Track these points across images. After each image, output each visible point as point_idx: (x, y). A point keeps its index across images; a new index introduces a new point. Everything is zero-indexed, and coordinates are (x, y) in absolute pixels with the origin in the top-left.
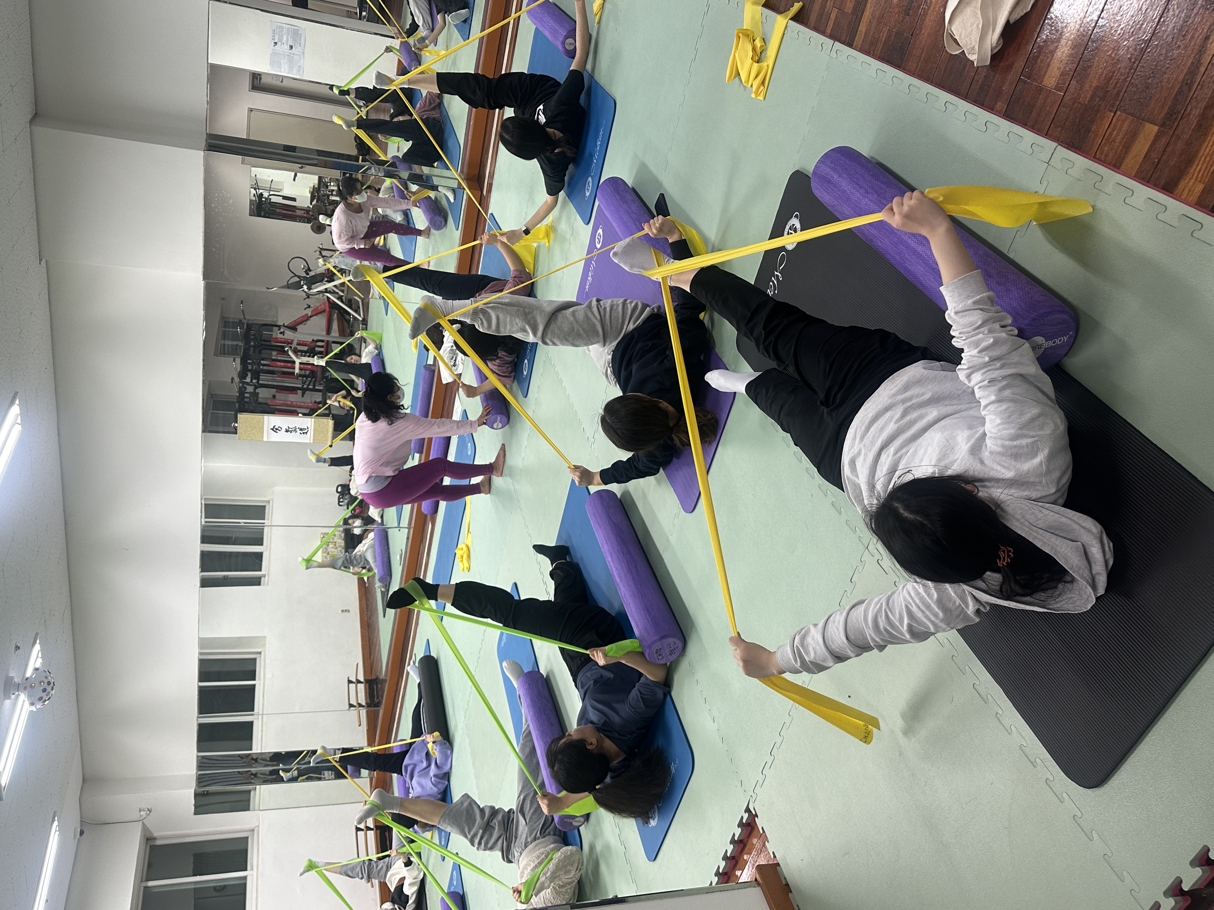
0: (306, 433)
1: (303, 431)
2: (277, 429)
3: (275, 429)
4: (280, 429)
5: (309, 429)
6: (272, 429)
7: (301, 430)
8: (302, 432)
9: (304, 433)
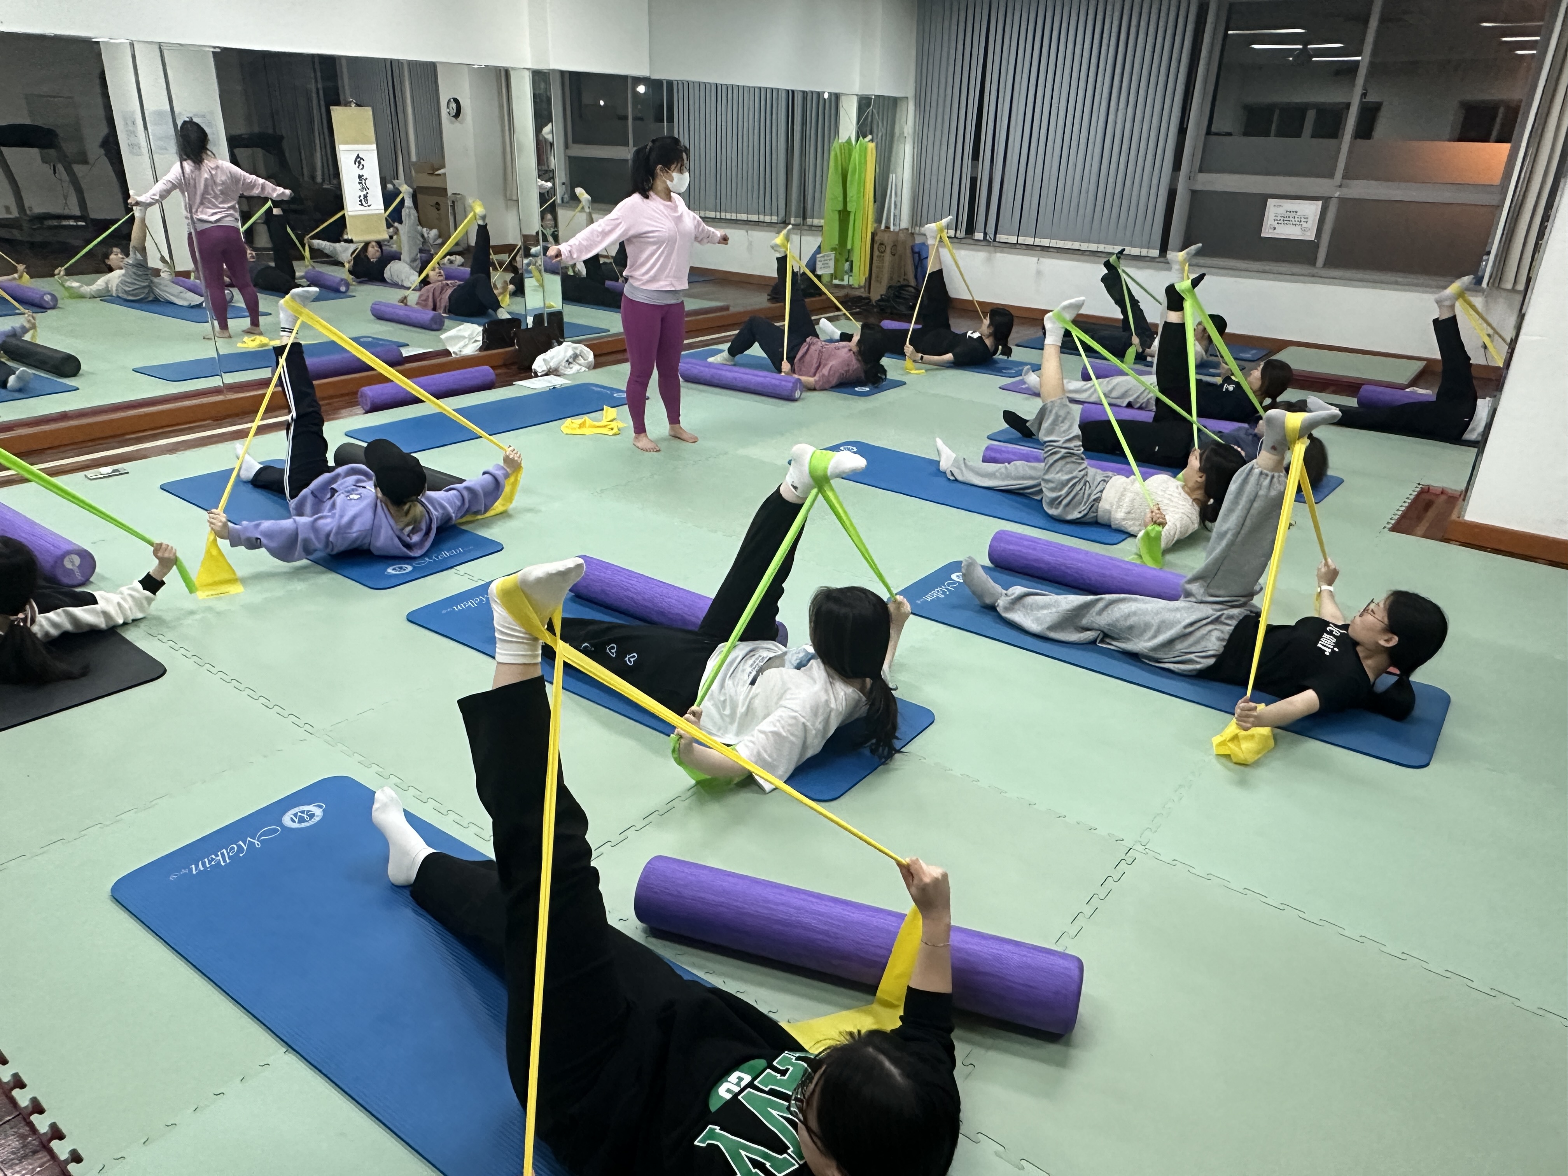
0: (362, 205)
1: (364, 200)
2: (360, 163)
3: (359, 160)
4: (361, 167)
5: (367, 208)
6: (358, 156)
7: (365, 197)
8: (362, 198)
9: (361, 201)
